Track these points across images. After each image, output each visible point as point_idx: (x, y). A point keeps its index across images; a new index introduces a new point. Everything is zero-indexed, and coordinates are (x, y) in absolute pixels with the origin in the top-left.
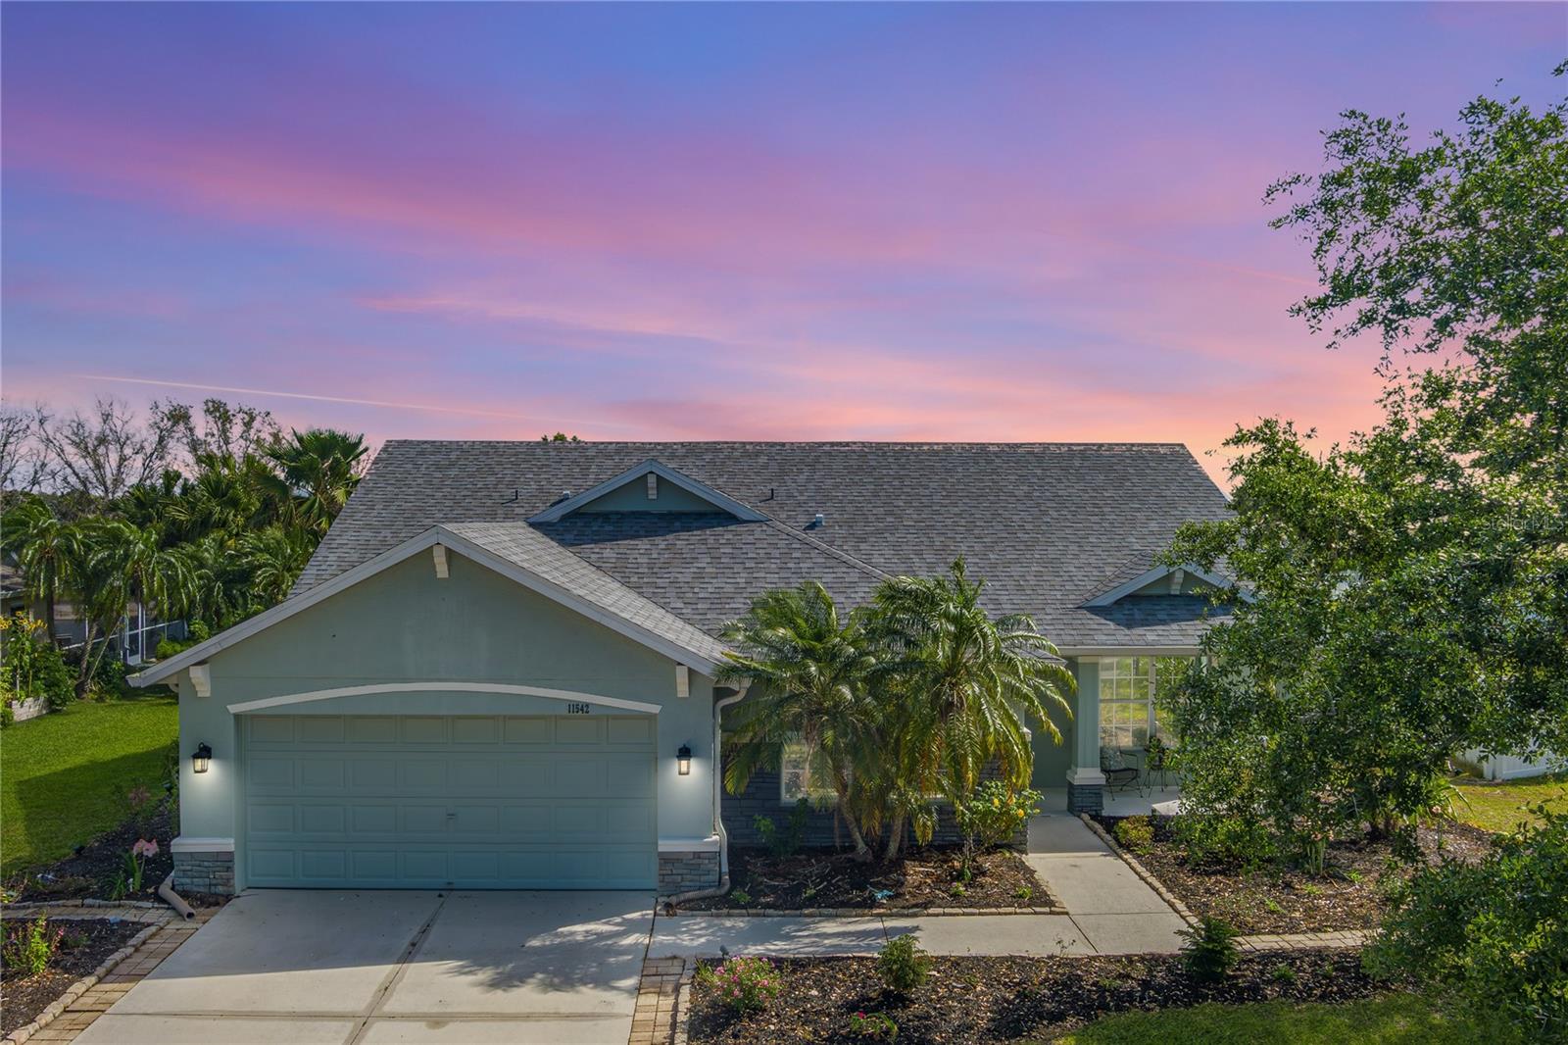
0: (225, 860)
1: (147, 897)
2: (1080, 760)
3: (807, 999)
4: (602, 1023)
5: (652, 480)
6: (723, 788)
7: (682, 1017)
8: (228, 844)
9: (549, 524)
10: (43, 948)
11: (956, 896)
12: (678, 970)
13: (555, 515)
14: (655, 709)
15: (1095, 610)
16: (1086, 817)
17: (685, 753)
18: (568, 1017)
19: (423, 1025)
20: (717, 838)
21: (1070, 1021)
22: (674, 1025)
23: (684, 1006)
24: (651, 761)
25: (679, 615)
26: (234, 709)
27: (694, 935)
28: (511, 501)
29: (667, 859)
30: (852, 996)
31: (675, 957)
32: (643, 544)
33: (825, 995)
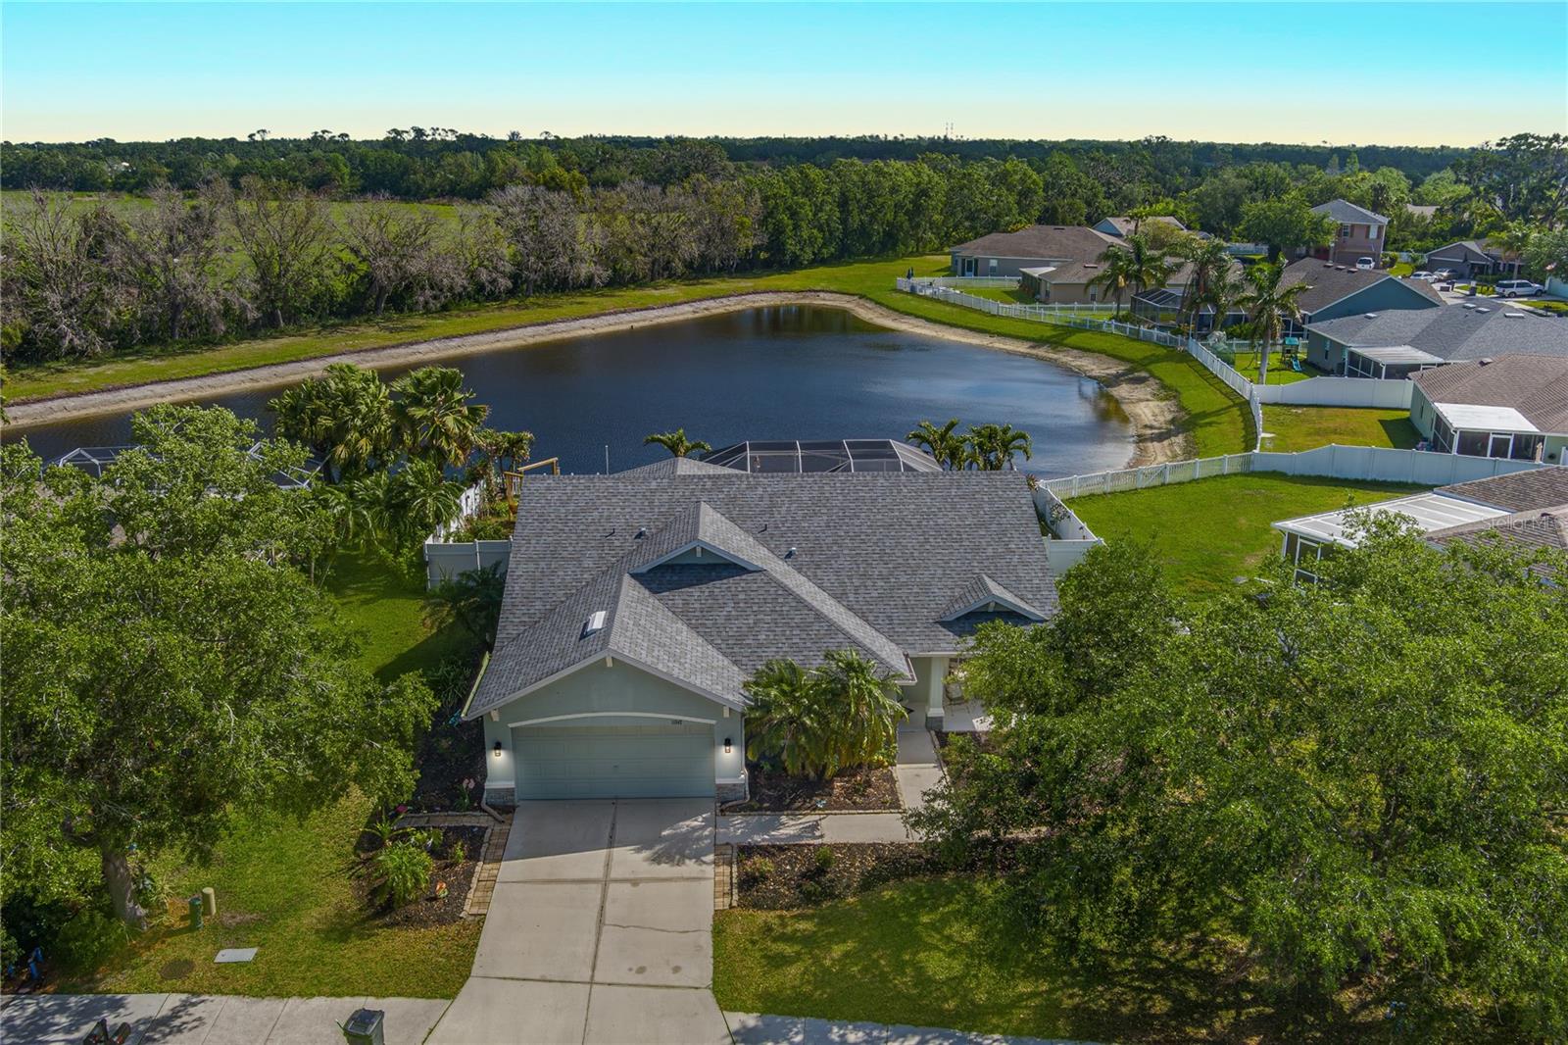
0: (510, 792)
1: (475, 809)
2: (931, 701)
3: (786, 871)
4: (703, 882)
5: (699, 550)
6: (746, 757)
7: (735, 881)
8: (511, 784)
9: (642, 575)
10: (461, 854)
11: (854, 803)
12: (730, 852)
13: (644, 570)
14: (713, 722)
15: (944, 624)
16: (933, 733)
17: (728, 743)
18: (688, 879)
19: (629, 885)
20: (744, 776)
21: (891, 883)
22: (731, 884)
23: (735, 875)
24: (712, 745)
25: (719, 649)
26: (510, 725)
27: (737, 827)
28: (611, 534)
29: (720, 787)
30: (804, 870)
31: (727, 844)
32: (695, 591)
33: (793, 869)
